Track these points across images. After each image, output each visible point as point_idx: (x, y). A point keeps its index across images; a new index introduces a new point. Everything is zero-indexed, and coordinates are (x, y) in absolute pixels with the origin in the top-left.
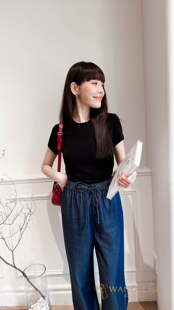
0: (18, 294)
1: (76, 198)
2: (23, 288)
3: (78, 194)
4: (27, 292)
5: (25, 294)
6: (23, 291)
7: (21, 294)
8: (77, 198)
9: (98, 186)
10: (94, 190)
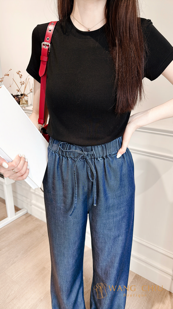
3: (64, 159)
8: (64, 166)
9: (98, 150)
10: (90, 156)
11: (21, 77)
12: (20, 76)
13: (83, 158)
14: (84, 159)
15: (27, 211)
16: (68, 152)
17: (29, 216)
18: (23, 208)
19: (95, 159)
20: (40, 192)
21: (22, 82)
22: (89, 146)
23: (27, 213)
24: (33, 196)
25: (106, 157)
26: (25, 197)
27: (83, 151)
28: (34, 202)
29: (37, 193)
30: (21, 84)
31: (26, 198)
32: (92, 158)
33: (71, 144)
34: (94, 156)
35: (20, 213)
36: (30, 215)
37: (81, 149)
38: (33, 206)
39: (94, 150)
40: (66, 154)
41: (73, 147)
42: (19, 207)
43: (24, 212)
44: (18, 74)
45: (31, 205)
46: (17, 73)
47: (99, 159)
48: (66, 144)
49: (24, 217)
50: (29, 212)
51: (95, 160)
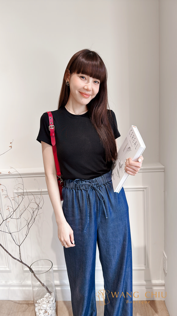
0: (24, 288)
1: (78, 196)
2: (29, 282)
3: (79, 192)
4: (34, 286)
5: (31, 288)
6: (29, 286)
7: (27, 288)
8: (80, 196)
10: (96, 185)
25: (106, 183)
39: (97, 180)
48: (79, 180)
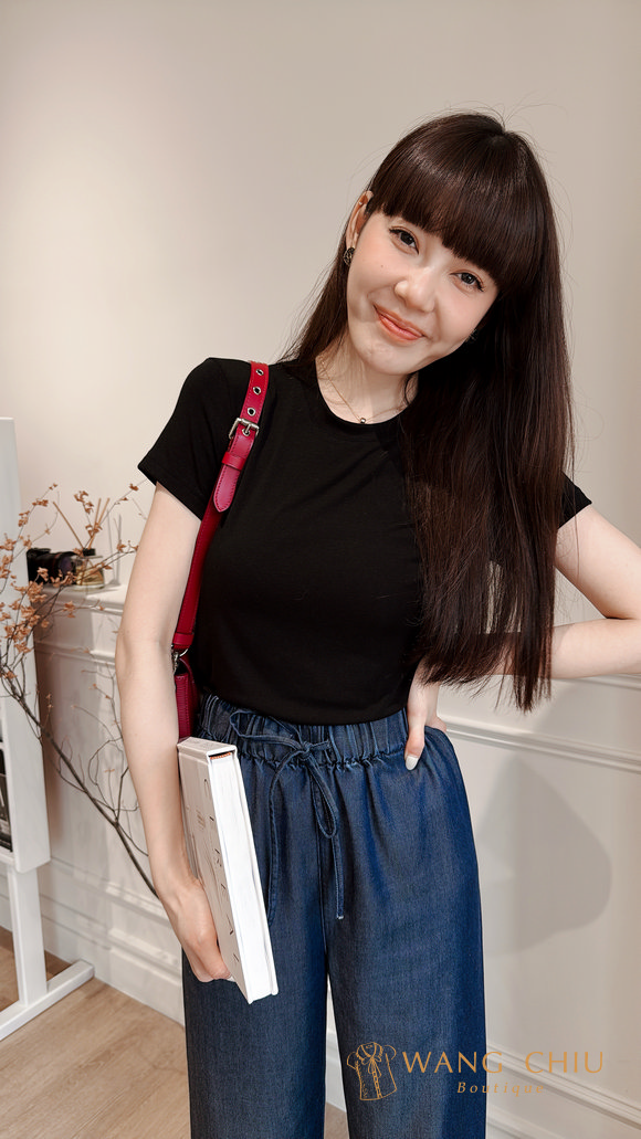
3: (245, 764)
9: (346, 739)
10: (321, 755)
11: (87, 511)
12: (87, 507)
13: (300, 762)
14: (303, 764)
15: (93, 971)
16: (256, 740)
17: (98, 992)
18: (75, 962)
19: (338, 766)
20: (143, 897)
21: (93, 524)
22: (317, 725)
23: (92, 979)
24: (116, 909)
25: (372, 757)
26: (82, 915)
27: (297, 740)
28: (117, 933)
29: (129, 898)
30: (90, 532)
31: (90, 919)
32: (327, 762)
33: (264, 715)
34: (332, 756)
35: (67, 982)
36: (106, 987)
37: (292, 732)
38: (114, 950)
39: (331, 737)
40: (249, 748)
41: (269, 724)
42: (63, 956)
43: (80, 975)
44: (81, 500)
45: (107, 949)
46: (76, 497)
47: (348, 766)
48: (251, 716)
49: (81, 996)
50: (100, 976)
51: (336, 768)
